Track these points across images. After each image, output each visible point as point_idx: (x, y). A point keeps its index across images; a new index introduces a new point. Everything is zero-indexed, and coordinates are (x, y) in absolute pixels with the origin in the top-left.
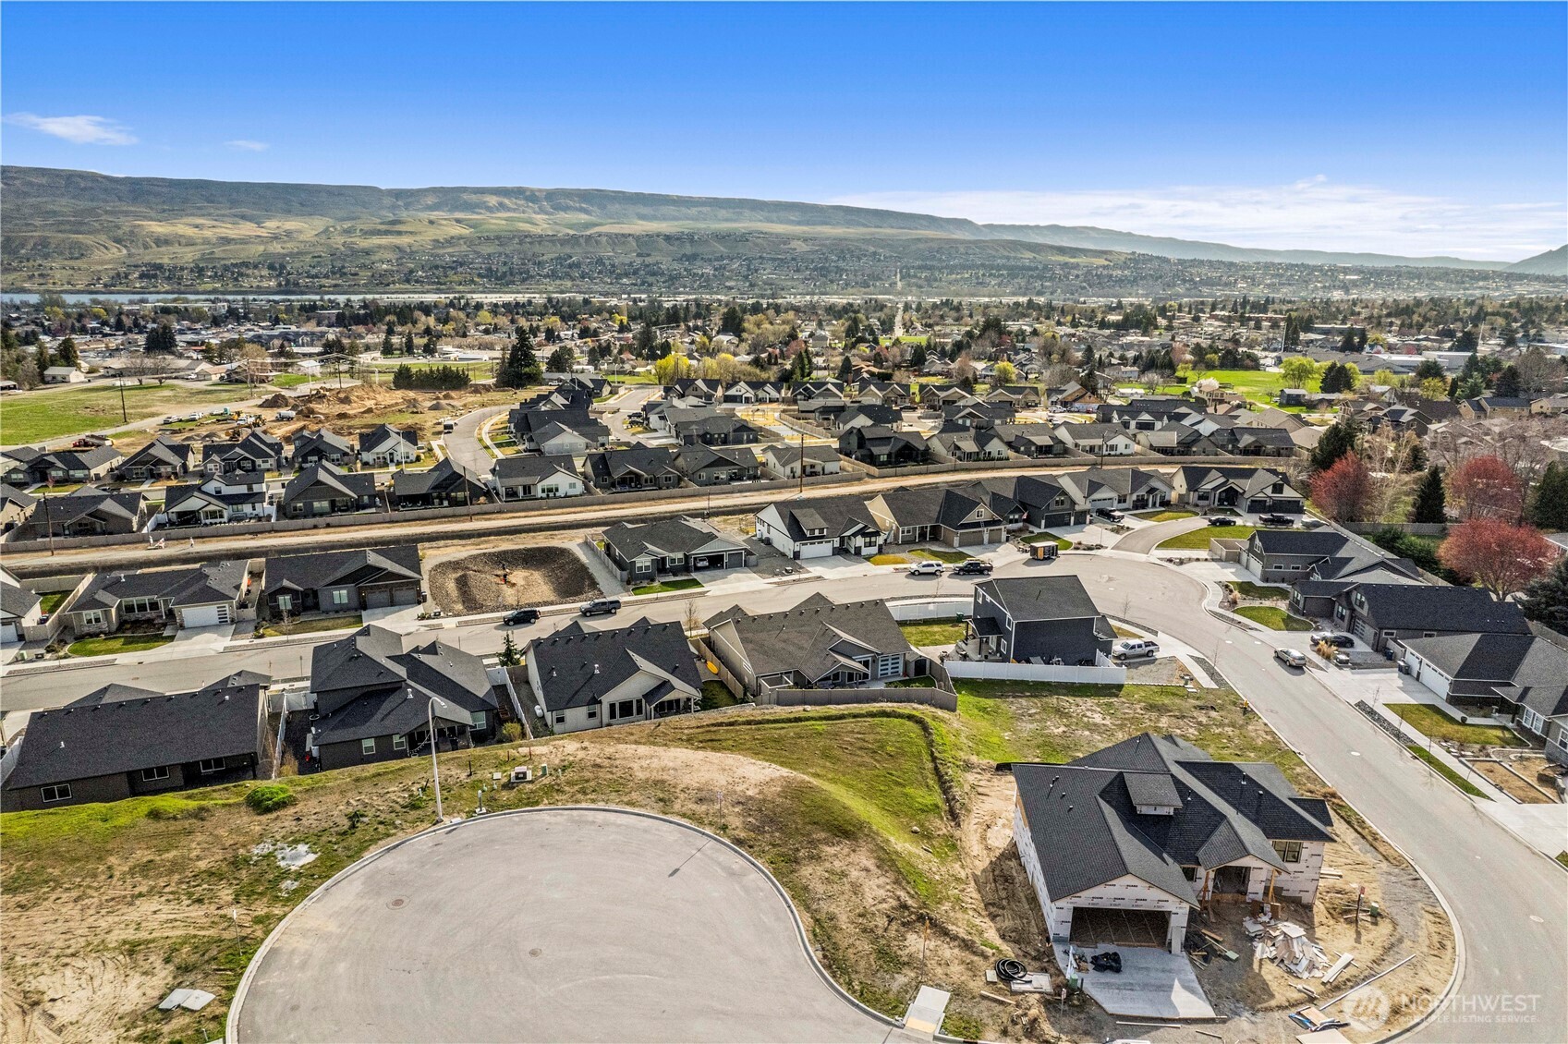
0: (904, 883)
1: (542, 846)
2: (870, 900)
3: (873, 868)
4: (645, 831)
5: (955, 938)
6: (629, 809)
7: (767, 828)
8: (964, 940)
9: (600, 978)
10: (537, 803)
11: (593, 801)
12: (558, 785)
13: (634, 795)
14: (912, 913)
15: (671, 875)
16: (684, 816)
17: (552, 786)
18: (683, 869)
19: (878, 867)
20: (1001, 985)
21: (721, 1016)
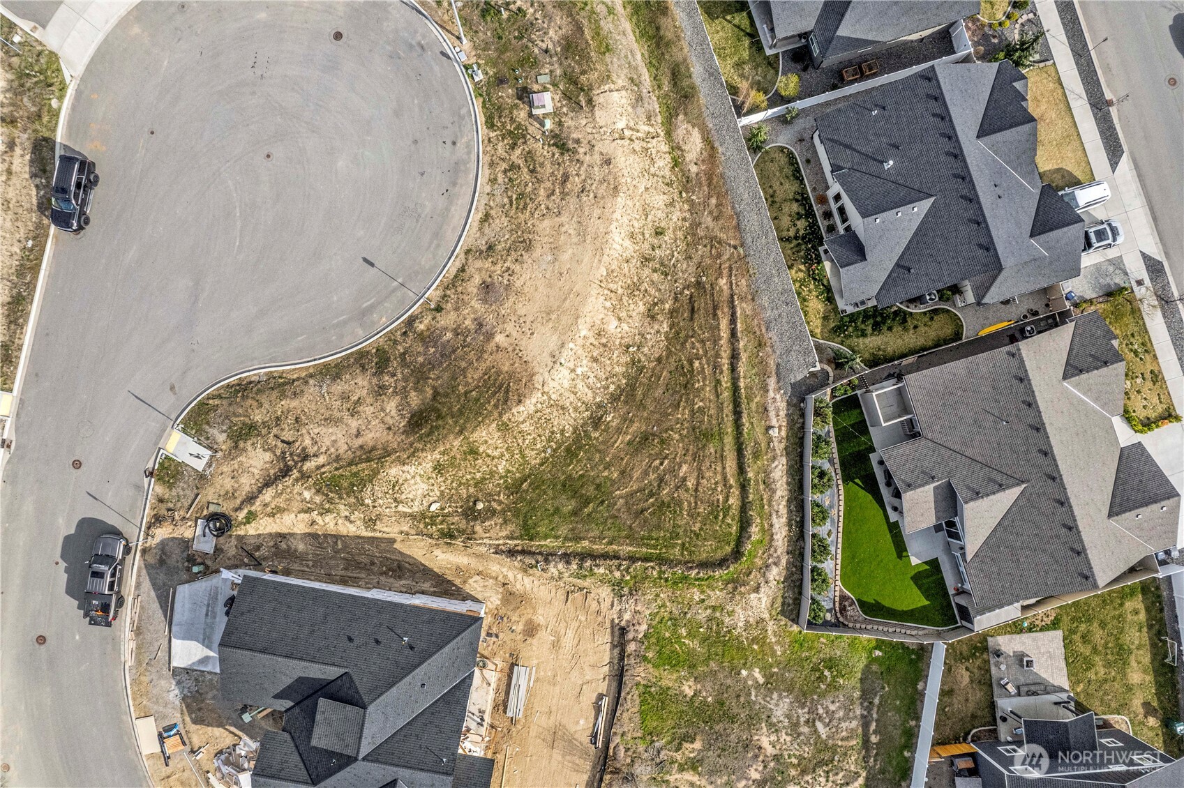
0: (335, 465)
1: (416, 142)
2: (316, 431)
3: (360, 441)
4: (437, 235)
5: (260, 491)
6: (475, 217)
7: (432, 350)
8: (257, 497)
9: (238, 209)
10: (490, 125)
11: (493, 181)
12: (525, 143)
13: (500, 222)
14: (296, 463)
15: (365, 260)
16: (462, 270)
17: (524, 137)
18: (373, 271)
19: (361, 447)
20: (205, 513)
21: (193, 298)
